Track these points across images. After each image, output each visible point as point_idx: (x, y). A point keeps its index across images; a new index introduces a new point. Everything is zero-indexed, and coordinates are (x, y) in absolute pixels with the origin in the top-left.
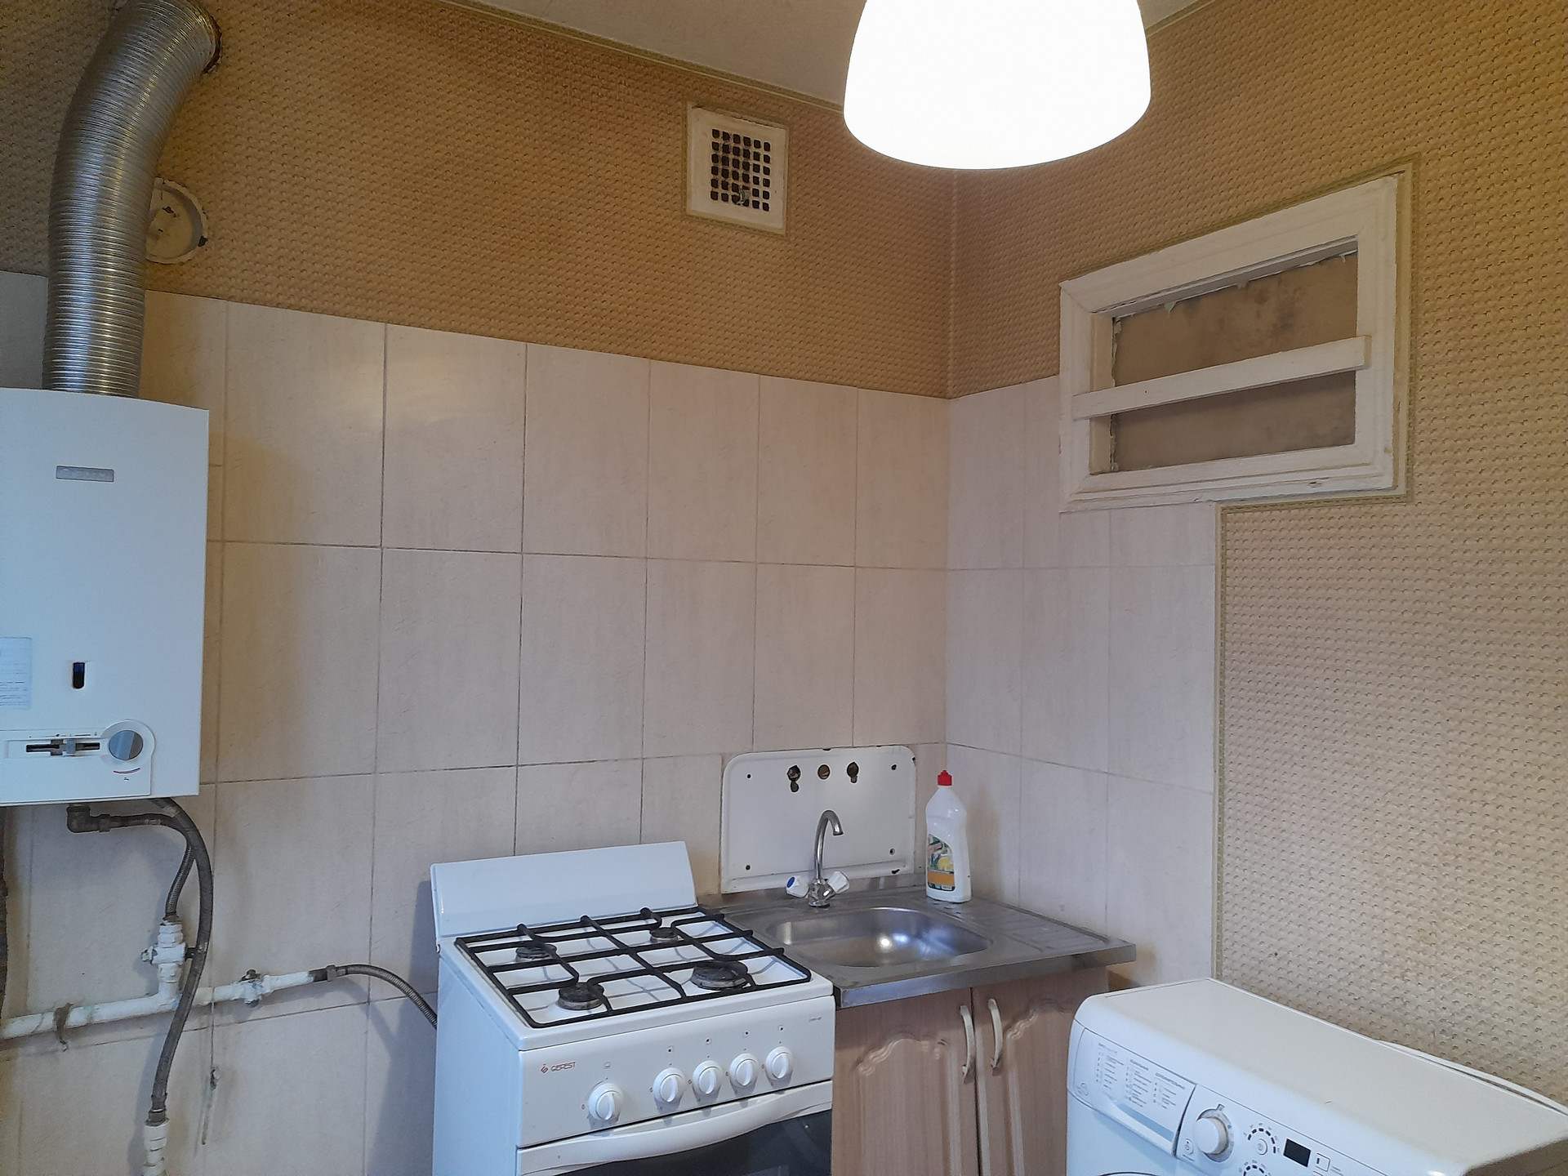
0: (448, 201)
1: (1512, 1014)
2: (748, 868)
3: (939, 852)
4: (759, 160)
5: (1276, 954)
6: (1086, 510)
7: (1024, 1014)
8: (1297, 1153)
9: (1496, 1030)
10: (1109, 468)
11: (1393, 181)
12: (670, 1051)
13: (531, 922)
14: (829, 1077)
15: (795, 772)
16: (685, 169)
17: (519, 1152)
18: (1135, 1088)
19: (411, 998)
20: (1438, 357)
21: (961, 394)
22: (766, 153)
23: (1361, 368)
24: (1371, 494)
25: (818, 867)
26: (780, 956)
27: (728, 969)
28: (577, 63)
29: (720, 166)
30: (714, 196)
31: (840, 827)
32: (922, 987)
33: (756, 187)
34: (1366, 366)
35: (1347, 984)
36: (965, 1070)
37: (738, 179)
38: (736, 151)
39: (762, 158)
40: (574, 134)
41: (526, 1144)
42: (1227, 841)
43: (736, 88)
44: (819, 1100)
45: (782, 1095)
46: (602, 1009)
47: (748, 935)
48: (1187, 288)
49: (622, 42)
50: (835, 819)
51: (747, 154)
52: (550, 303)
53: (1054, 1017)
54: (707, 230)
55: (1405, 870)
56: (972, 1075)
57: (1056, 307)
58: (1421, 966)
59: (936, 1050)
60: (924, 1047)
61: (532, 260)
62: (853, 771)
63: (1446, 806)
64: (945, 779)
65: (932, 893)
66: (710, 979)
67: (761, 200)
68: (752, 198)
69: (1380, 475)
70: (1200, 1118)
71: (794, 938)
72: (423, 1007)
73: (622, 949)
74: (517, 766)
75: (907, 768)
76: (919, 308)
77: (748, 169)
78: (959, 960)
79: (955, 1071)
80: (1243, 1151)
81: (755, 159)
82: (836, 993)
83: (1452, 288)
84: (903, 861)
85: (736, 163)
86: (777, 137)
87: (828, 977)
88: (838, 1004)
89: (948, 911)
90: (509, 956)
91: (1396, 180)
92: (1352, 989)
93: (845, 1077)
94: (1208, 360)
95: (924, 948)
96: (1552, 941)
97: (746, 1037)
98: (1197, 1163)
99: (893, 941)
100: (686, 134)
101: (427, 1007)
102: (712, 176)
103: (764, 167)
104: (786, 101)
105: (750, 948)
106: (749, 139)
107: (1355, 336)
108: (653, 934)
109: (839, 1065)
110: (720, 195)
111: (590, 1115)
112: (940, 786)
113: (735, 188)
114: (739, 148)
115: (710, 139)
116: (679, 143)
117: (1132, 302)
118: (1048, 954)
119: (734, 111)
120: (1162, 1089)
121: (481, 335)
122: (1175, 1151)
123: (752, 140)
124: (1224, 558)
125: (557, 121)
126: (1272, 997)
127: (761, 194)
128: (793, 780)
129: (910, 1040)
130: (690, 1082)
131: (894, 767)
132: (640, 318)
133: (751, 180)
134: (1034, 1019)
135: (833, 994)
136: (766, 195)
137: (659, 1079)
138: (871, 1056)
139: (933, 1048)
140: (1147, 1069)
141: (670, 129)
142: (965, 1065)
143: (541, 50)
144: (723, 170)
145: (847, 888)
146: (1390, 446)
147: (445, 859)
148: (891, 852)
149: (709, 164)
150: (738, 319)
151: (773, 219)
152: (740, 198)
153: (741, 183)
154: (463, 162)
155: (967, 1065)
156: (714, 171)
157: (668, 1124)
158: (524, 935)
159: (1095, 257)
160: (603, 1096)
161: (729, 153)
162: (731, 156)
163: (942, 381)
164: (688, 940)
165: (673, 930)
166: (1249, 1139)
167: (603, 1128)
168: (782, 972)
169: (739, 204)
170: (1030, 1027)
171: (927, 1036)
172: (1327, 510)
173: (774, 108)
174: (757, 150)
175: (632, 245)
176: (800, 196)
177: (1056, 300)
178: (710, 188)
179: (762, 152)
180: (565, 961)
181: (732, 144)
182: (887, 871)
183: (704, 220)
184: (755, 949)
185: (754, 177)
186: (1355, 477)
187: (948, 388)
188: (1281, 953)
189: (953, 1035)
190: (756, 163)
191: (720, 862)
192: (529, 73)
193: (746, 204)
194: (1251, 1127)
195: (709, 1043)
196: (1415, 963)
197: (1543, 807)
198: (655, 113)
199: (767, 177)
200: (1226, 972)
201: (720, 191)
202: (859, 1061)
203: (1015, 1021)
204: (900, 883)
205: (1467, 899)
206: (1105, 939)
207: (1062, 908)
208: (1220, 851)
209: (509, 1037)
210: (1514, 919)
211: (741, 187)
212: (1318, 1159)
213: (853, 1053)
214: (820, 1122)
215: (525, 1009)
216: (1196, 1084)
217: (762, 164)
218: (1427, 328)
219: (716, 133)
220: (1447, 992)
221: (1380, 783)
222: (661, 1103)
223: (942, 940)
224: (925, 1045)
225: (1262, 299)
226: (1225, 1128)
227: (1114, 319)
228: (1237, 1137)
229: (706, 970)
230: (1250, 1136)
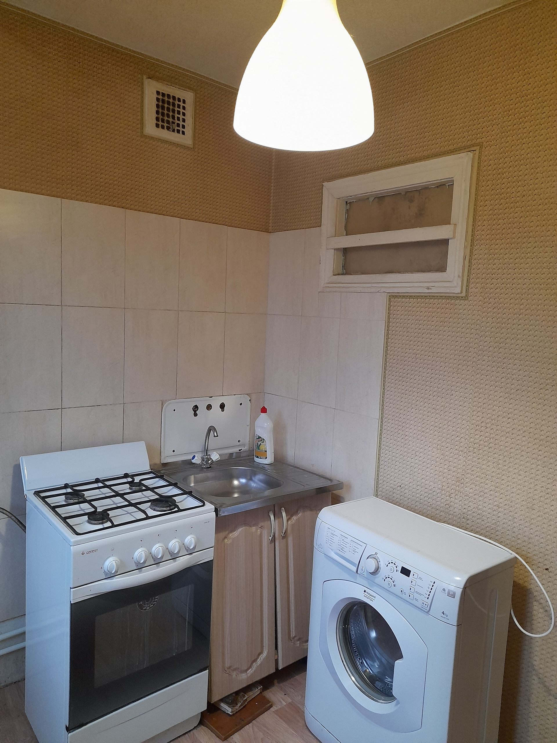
0: (18, 122)
1: (490, 511)
2: (174, 451)
3: (261, 442)
4: (180, 108)
5: (400, 486)
6: (330, 292)
7: (296, 513)
8: (406, 572)
9: (484, 517)
10: (341, 272)
11: (471, 154)
12: (141, 541)
13: (70, 482)
14: (212, 546)
15: (196, 408)
16: (142, 111)
17: (72, 590)
18: (342, 546)
19: (12, 519)
20: (483, 237)
21: (275, 231)
22: (184, 105)
23: (451, 239)
24: (451, 295)
25: (206, 451)
26: (190, 494)
27: (167, 502)
28: (85, 50)
29: (160, 110)
30: (157, 126)
31: (217, 433)
32: (253, 505)
33: (178, 122)
34: (454, 237)
35: (427, 498)
36: (270, 538)
37: (169, 118)
38: (169, 103)
39: (181, 107)
40: (85, 88)
41: (75, 587)
42: (383, 439)
43: (169, 69)
44: (207, 556)
45: (192, 556)
46: (109, 524)
47: (175, 485)
48: (380, 192)
49: (109, 40)
50: (215, 430)
51: (174, 105)
52: (73, 178)
53: (308, 513)
54: (154, 143)
55: (454, 453)
56: (274, 540)
57: (321, 194)
58: (457, 492)
59: (259, 530)
60: (253, 530)
61: (64, 155)
62: (222, 406)
63: (471, 428)
64: (264, 410)
65: (256, 460)
66: (159, 507)
67: (181, 129)
68: (177, 128)
69: (456, 287)
70: (367, 559)
71: (196, 482)
72: (18, 523)
73: (117, 494)
74: (62, 409)
75: (247, 405)
76: (257, 188)
77: (174, 113)
78: (268, 493)
79: (266, 539)
80: (384, 571)
81: (178, 108)
82: (216, 510)
83: (491, 207)
84: (244, 445)
85: (168, 109)
86: (189, 96)
87: (211, 503)
88: (217, 515)
89: (263, 468)
90: (61, 500)
91: (472, 154)
92: (430, 500)
93: (219, 546)
94: (386, 228)
95: (253, 485)
96: (507, 483)
97: (175, 532)
98: (365, 576)
99: (239, 482)
100: (143, 93)
101: (21, 523)
102: (156, 115)
103: (183, 112)
104: (193, 78)
105: (176, 491)
106: (175, 97)
107: (450, 224)
108: (130, 486)
109: (217, 540)
110: (160, 126)
111: (105, 571)
112: (261, 413)
113: (168, 122)
114: (170, 101)
115: (155, 96)
116: (139, 97)
117: (355, 195)
118: (307, 488)
119: (168, 82)
120: (353, 546)
121: (38, 193)
122: (357, 571)
123: (177, 98)
124: (389, 318)
125: (75, 81)
126: (398, 503)
127: (181, 126)
128: (195, 411)
129: (247, 527)
130: (150, 553)
131: (241, 404)
132: (120, 187)
133: (176, 118)
134: (300, 515)
135: (215, 511)
136: (184, 127)
137: (136, 553)
138: (230, 535)
139: (257, 530)
140: (347, 538)
141: (134, 89)
142: (270, 536)
143: (66, 42)
144: (162, 112)
145: (219, 459)
146: (461, 275)
147: (27, 454)
148: (239, 441)
149: (155, 109)
150: (170, 190)
151: (187, 139)
152: (170, 128)
153: (171, 120)
154: (25, 101)
155: (272, 536)
156: (157, 112)
157: (140, 572)
158: (68, 488)
159: (339, 172)
160: (111, 563)
161: (165, 103)
162: (166, 105)
163: (267, 224)
164: (148, 489)
165: (140, 484)
166: (387, 566)
167: (110, 576)
168: (191, 502)
169: (170, 131)
170: (298, 518)
171: (254, 525)
172: (433, 300)
173: (188, 81)
174: (179, 103)
175: (116, 149)
176: (200, 128)
177: (321, 191)
178: (156, 122)
179: (181, 104)
180: (89, 502)
181: (166, 99)
182: (236, 450)
183: (152, 138)
184: (180, 492)
185: (177, 117)
186: (445, 287)
187: (270, 228)
188: (402, 486)
189: (266, 524)
190: (179, 109)
191: (160, 449)
192: (60, 54)
193: (174, 131)
194: (388, 561)
195: (159, 536)
196: (455, 491)
197: (508, 430)
198: (127, 80)
199: (184, 117)
200: (379, 493)
201: (160, 123)
202: (225, 537)
203: (292, 516)
204: (242, 455)
205: (477, 466)
206: (331, 480)
207: (313, 465)
208: (380, 444)
209: (65, 539)
210: (494, 474)
211: (171, 122)
212: (414, 574)
213: (222, 535)
214: (208, 566)
215: (71, 525)
216: (367, 544)
217: (181, 110)
218: (479, 223)
219: (158, 93)
220: (466, 502)
221: (446, 418)
222: (137, 563)
223: (261, 481)
224: (254, 529)
225: (411, 201)
226: (378, 562)
227: (346, 202)
228: (382, 565)
229: (156, 503)
230: (387, 565)
